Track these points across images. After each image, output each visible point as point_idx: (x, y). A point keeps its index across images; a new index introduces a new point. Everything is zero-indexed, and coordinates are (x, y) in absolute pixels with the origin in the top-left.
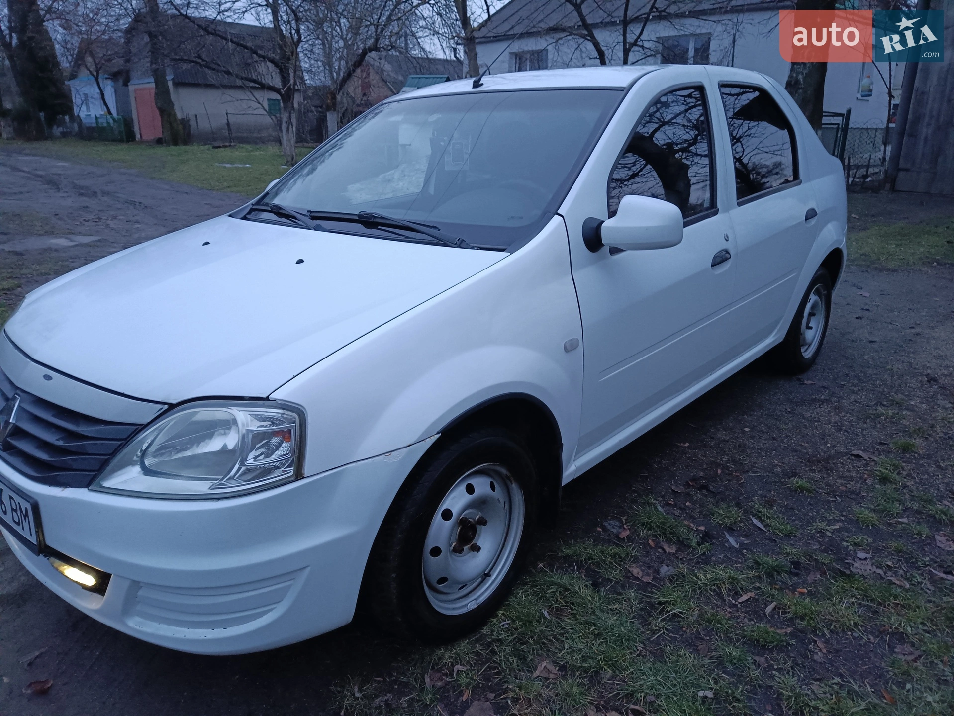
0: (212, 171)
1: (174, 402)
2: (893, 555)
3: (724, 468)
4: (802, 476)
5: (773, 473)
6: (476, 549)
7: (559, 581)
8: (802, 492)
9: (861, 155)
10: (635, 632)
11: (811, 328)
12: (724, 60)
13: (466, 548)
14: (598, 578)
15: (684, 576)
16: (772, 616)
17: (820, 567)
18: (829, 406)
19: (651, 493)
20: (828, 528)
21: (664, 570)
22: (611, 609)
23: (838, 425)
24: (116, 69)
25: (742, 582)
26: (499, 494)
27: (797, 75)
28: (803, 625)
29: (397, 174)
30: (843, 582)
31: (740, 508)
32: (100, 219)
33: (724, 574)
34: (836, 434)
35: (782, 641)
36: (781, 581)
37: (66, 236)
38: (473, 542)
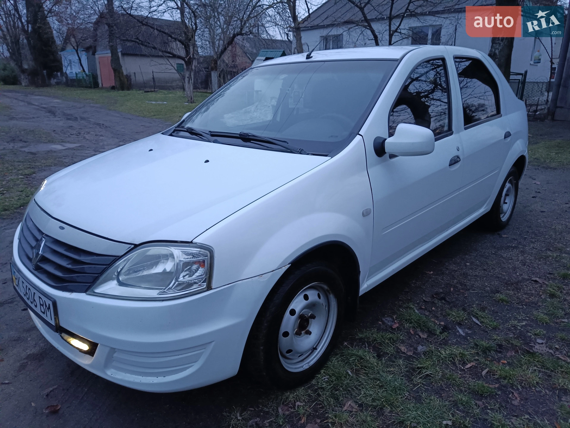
0: (144, 106)
1: (137, 243)
2: (559, 341)
3: (455, 287)
4: (502, 293)
5: (485, 291)
6: (309, 333)
7: (357, 353)
8: (502, 302)
9: (534, 98)
10: (403, 385)
11: (506, 203)
12: (450, 41)
13: (303, 332)
14: (381, 352)
15: (432, 352)
16: (486, 377)
17: (515, 348)
18: (518, 250)
19: (411, 302)
20: (518, 324)
21: (420, 348)
22: (389, 371)
23: (523, 262)
24: (88, 45)
25: (468, 356)
26: (322, 301)
27: (495, 51)
28: (505, 383)
29: (252, 108)
30: (529, 357)
31: (466, 312)
32: (79, 133)
33: (457, 351)
34: (522, 267)
35: (493, 392)
36: (491, 356)
37: (61, 143)
38: (307, 329)
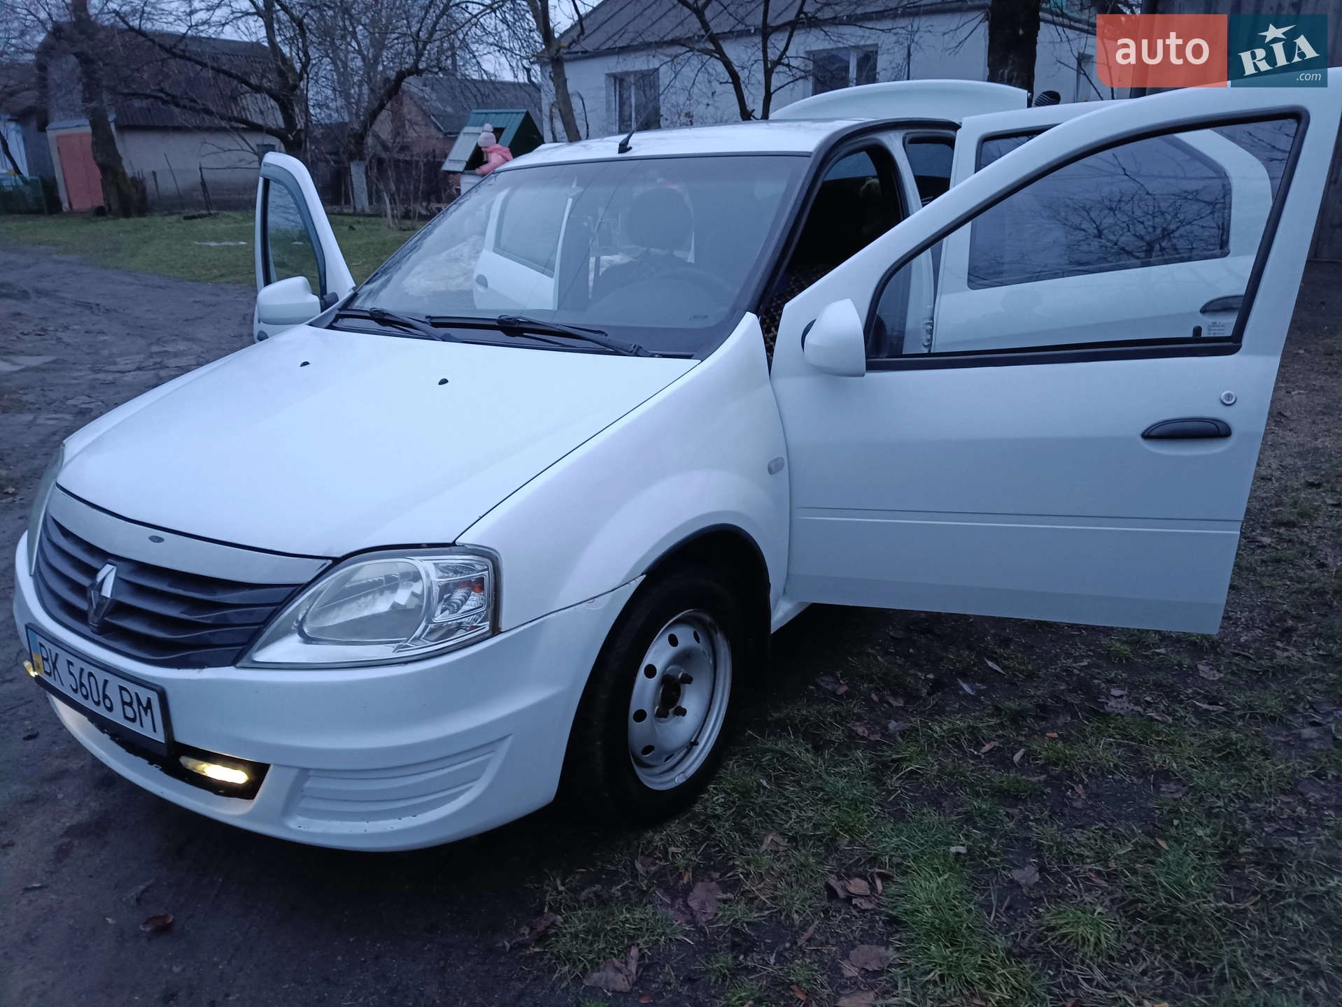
1: (338, 555)
2: (1152, 690)
6: (683, 712)
7: (774, 747)
10: (869, 794)
13: (670, 712)
14: (820, 740)
15: (917, 730)
16: (1021, 764)
17: (1069, 708)
19: (867, 642)
20: (1074, 665)
21: (892, 725)
22: (838, 772)
24: (24, 107)
25: (984, 731)
26: (702, 646)
28: (1057, 771)
30: (1097, 722)
31: (972, 650)
32: (44, 330)
33: (962, 724)
35: (1036, 790)
36: (1028, 727)
38: (678, 705)
